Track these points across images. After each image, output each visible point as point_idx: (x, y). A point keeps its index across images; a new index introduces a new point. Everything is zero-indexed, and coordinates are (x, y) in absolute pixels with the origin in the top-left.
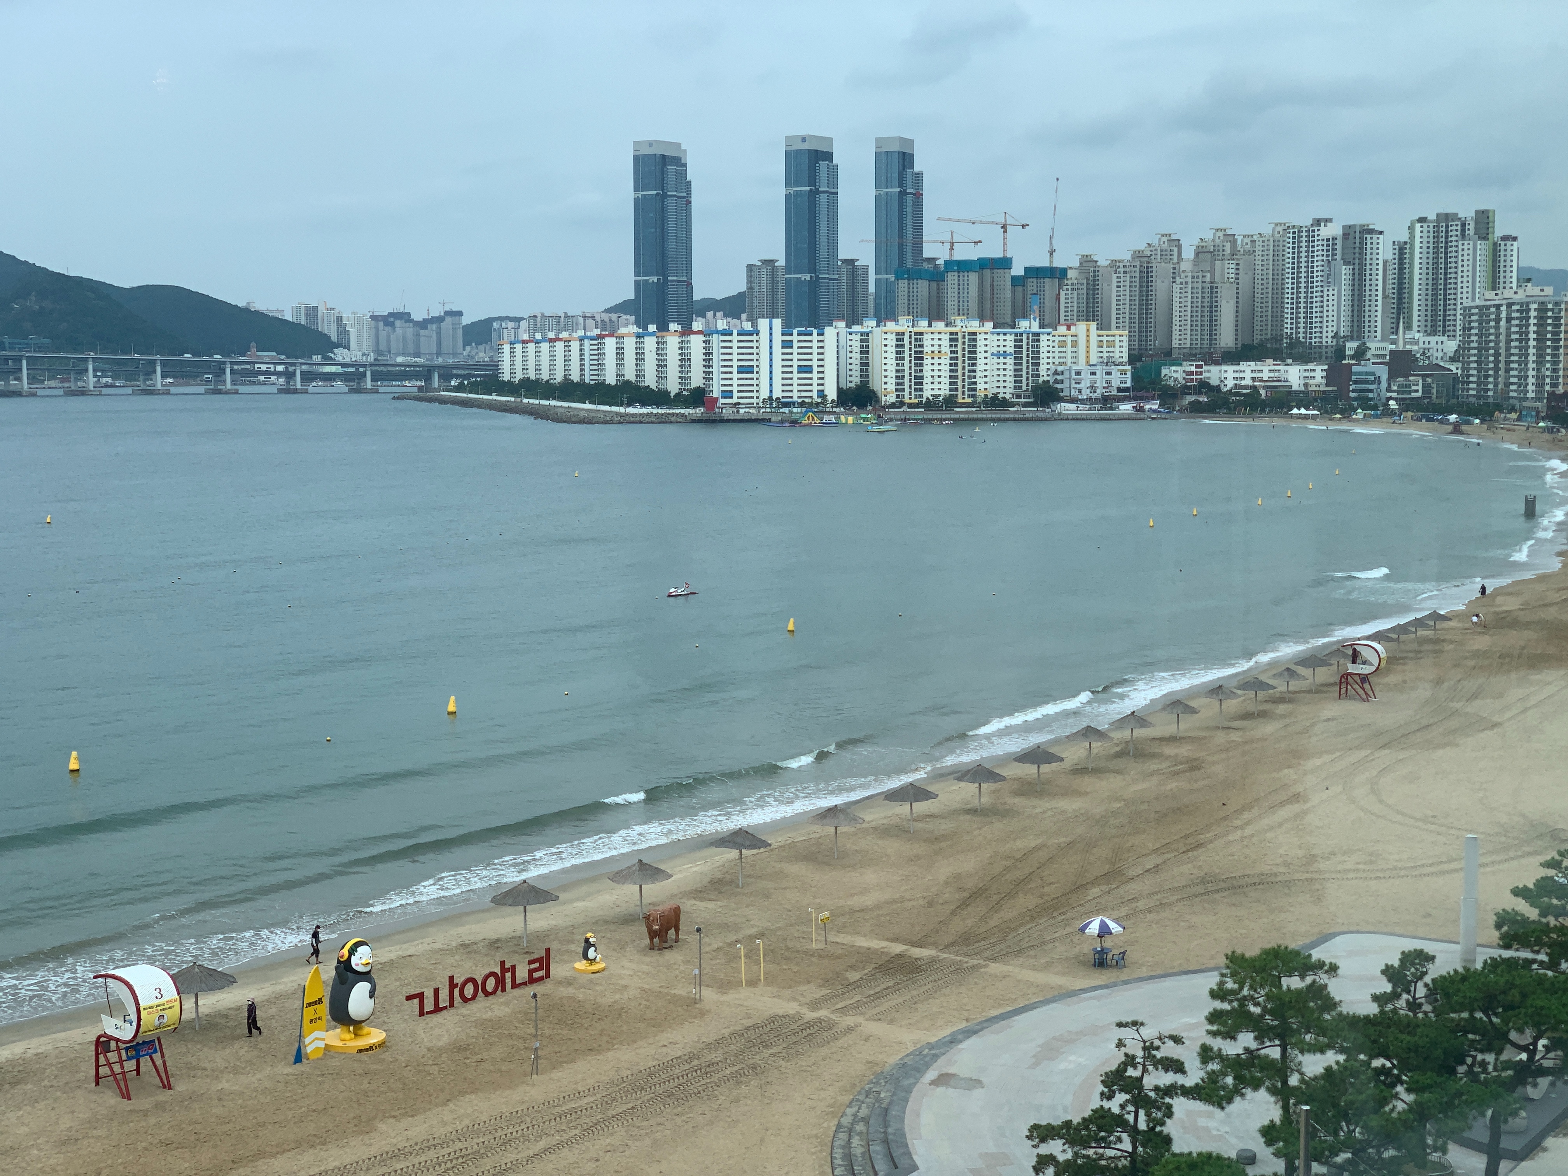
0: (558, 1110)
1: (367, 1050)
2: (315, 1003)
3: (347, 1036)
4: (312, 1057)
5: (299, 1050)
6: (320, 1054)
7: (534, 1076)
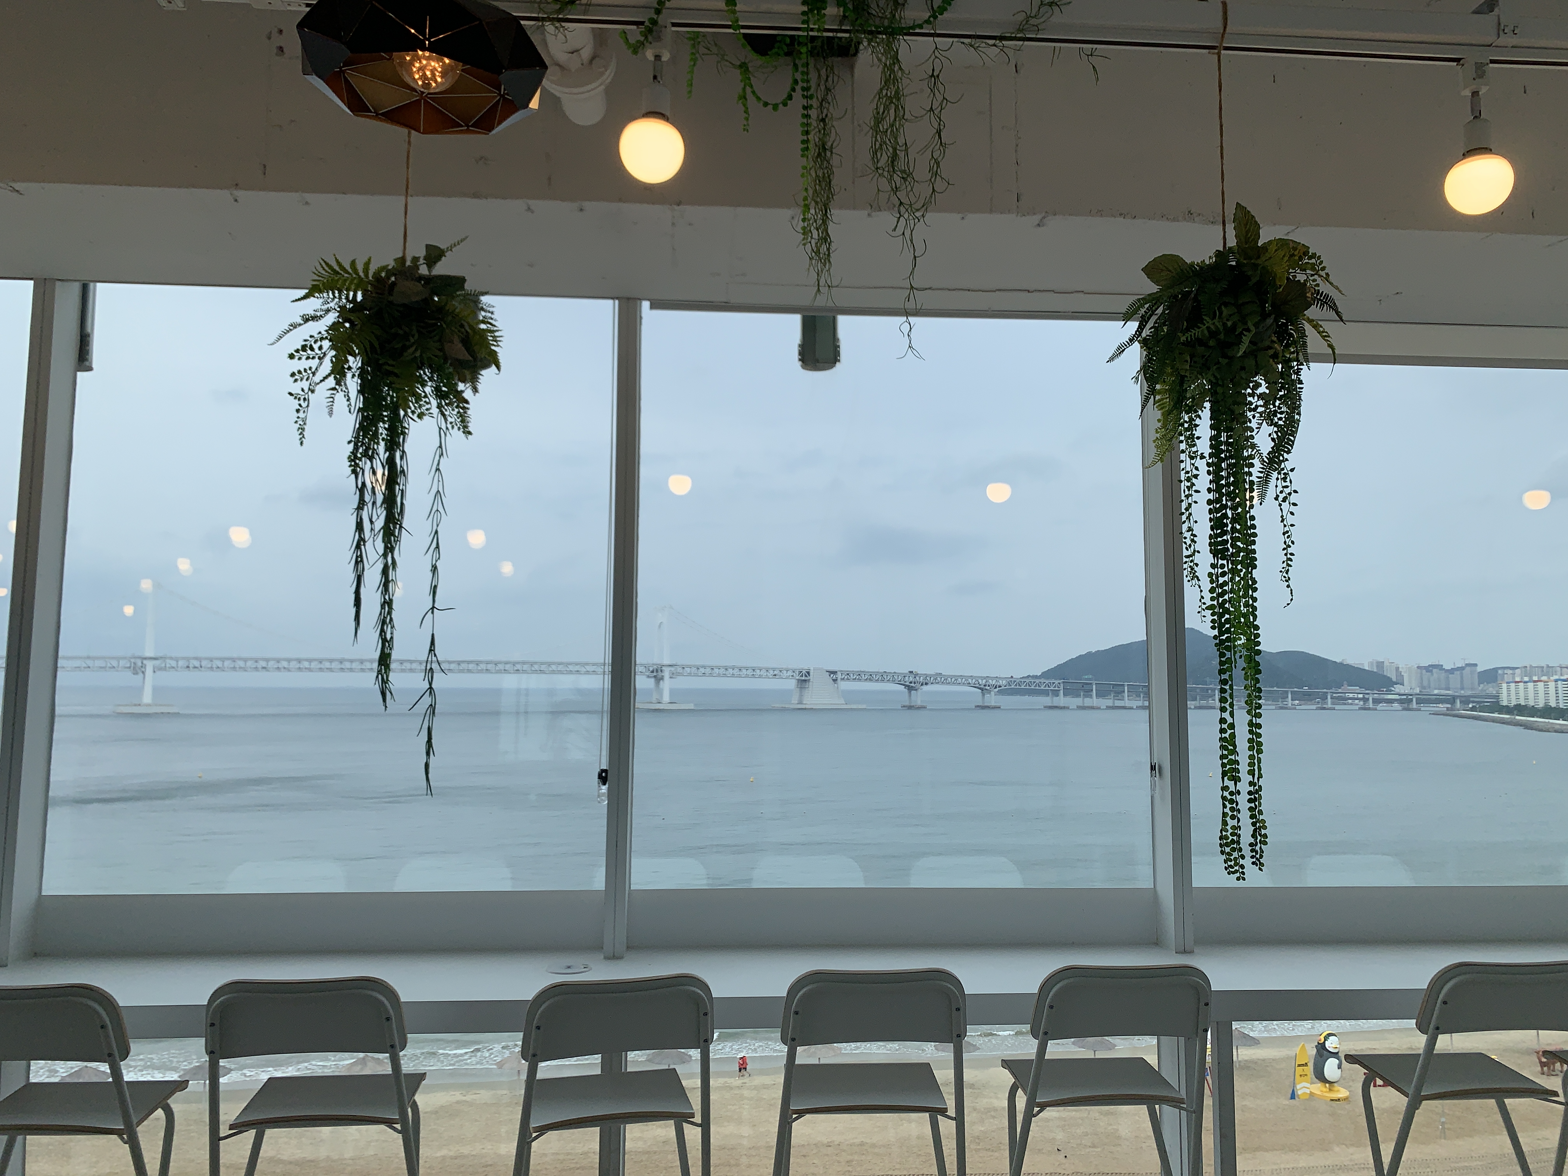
0: (1453, 1165)
1: (1336, 1100)
2: (1303, 1065)
3: (1324, 1090)
4: (1301, 1097)
5: (1293, 1091)
6: (1307, 1097)
7: (1443, 1140)
